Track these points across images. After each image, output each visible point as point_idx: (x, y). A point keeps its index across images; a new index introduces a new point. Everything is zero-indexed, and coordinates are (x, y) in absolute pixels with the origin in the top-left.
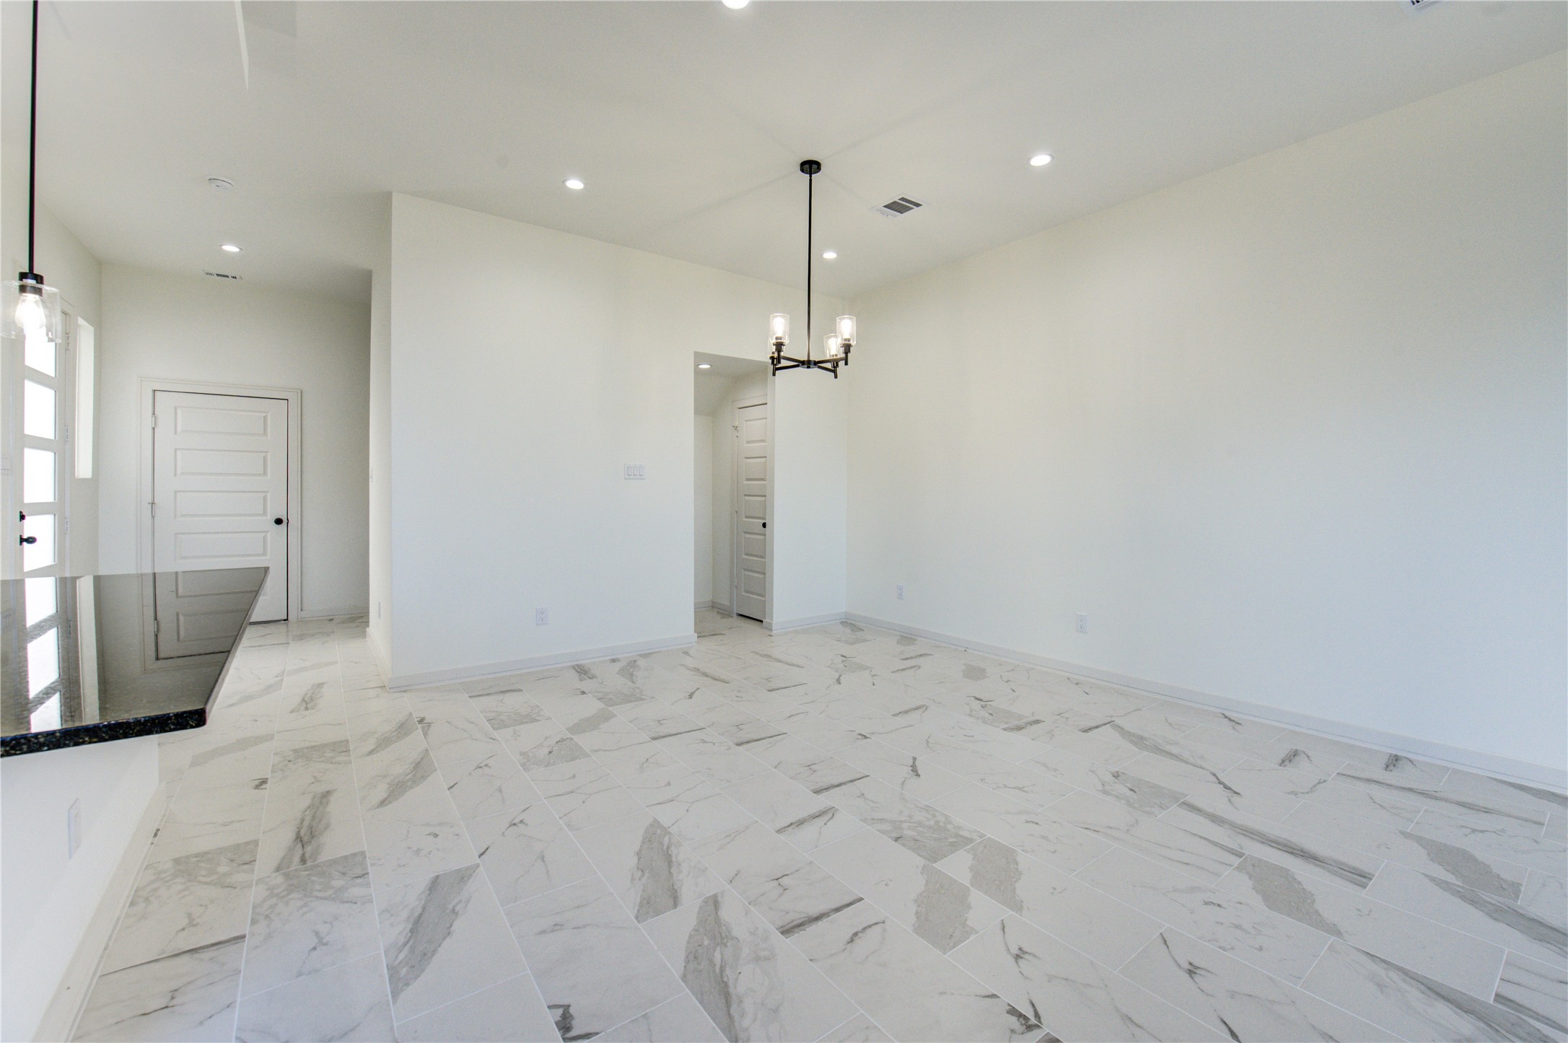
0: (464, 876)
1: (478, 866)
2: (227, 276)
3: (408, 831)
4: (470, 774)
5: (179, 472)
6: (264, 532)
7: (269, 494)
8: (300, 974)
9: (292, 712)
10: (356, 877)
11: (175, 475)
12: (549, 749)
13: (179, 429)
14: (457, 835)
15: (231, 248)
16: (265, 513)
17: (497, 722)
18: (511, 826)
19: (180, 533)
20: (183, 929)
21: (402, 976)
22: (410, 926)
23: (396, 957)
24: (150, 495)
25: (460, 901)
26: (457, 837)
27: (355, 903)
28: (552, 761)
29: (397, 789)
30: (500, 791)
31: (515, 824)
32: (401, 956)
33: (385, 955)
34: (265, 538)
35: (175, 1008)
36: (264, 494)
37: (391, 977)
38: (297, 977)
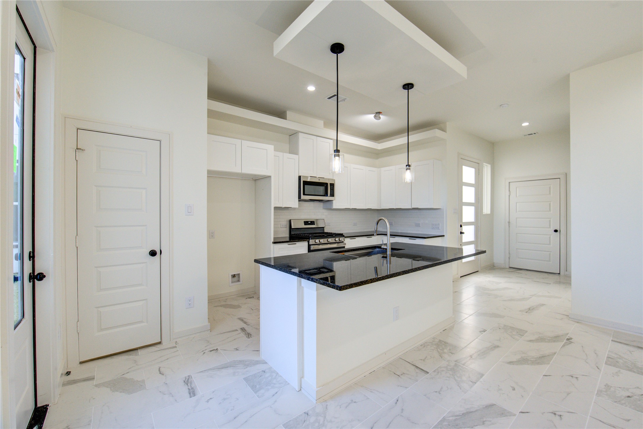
0: (504, 413)
1: (515, 415)
2: (532, 134)
3: (506, 380)
4: (562, 376)
5: (518, 211)
6: (550, 235)
7: (552, 219)
8: (425, 395)
9: (520, 311)
10: (471, 381)
11: (516, 212)
12: (629, 394)
13: (518, 195)
14: (523, 396)
15: (525, 124)
16: (550, 227)
17: (611, 361)
18: (552, 413)
19: (518, 233)
20: (421, 360)
21: (443, 424)
22: (465, 412)
23: (449, 417)
24: (508, 220)
25: (490, 421)
26: (522, 397)
27: (461, 389)
28: (623, 402)
29: (523, 361)
30: (568, 394)
31: (555, 414)
32: (451, 418)
33: (448, 413)
34: (550, 237)
35: (400, 377)
36: (549, 219)
37: (441, 421)
38: (424, 395)
